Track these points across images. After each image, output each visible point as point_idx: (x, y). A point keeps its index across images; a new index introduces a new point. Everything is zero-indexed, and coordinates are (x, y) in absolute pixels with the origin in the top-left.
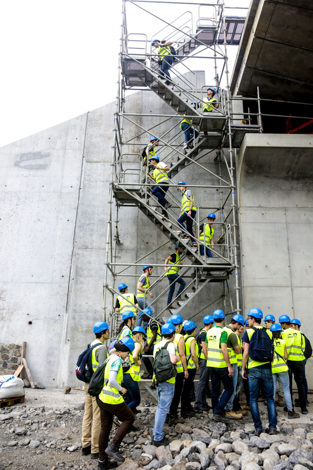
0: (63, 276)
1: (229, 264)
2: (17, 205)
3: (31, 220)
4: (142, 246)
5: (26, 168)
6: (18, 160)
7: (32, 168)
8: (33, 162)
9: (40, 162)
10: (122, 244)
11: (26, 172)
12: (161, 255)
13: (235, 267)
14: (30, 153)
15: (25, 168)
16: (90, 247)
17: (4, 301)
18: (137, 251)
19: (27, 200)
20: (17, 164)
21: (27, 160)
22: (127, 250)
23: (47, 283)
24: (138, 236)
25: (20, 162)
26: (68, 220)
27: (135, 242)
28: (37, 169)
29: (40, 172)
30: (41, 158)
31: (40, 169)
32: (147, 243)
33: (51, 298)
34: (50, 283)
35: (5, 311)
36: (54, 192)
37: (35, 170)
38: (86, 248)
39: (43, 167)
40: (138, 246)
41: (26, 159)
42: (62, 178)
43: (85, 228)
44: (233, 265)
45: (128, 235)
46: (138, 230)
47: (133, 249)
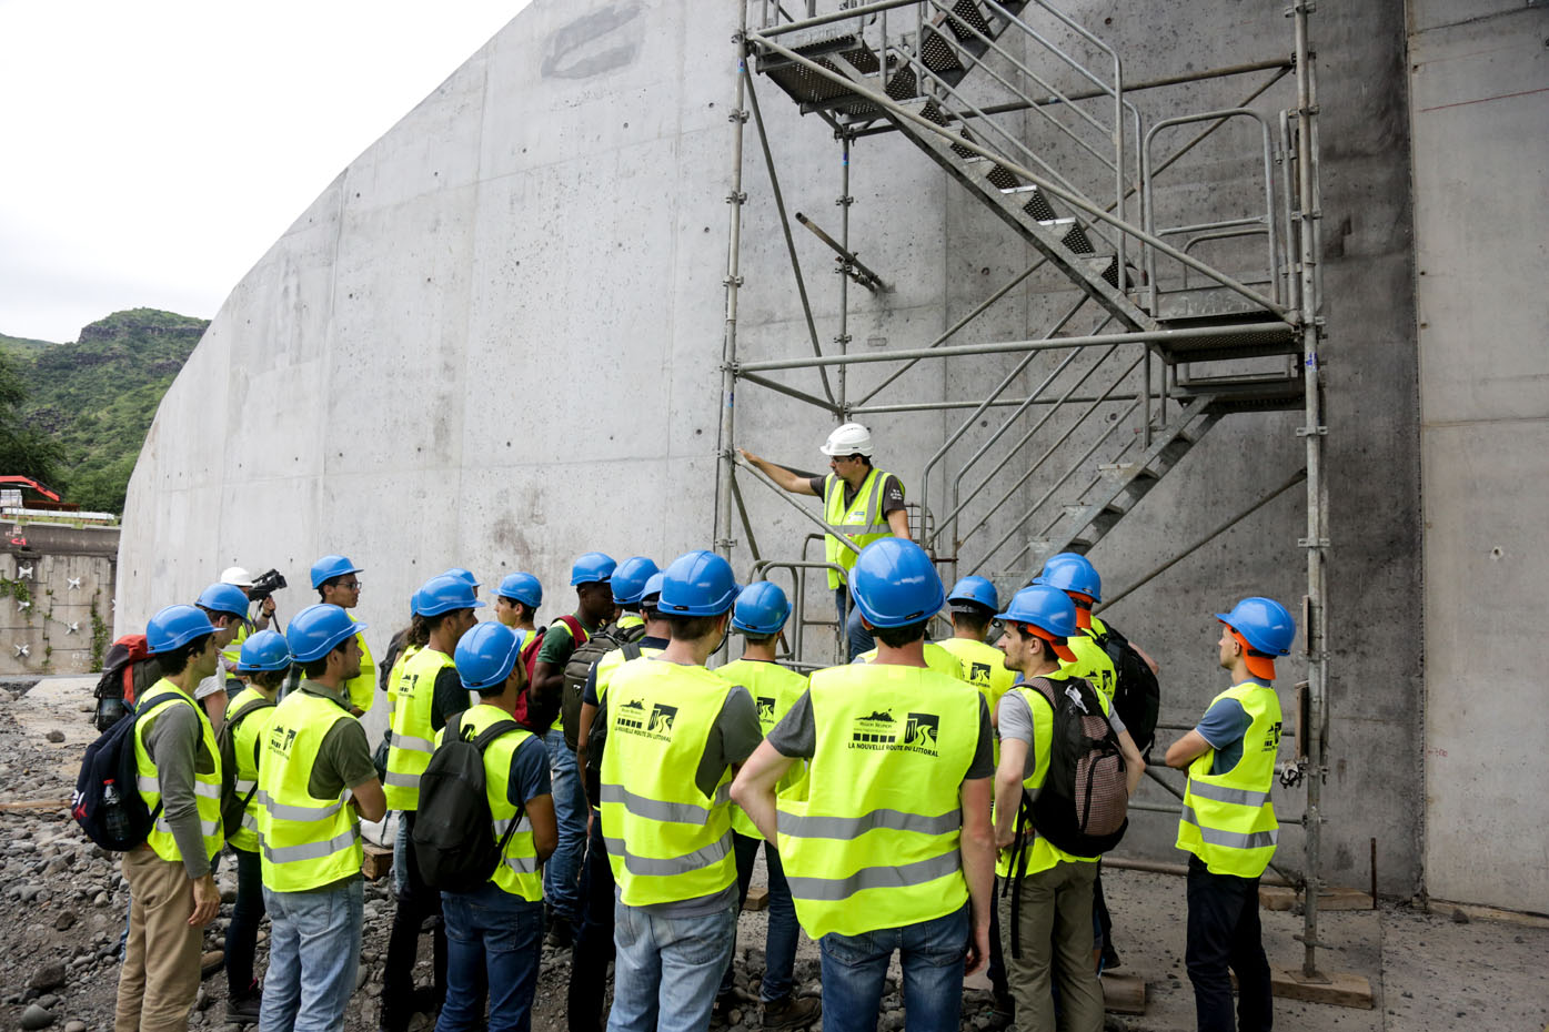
0: (699, 432)
1: (1270, 315)
2: (557, 207)
3: (598, 249)
4: (968, 288)
5: (573, 74)
6: (552, 54)
7: (590, 69)
8: (592, 50)
9: (613, 41)
10: (891, 289)
11: (574, 90)
12: (1044, 314)
13: (1302, 325)
14: (583, 21)
15: (570, 77)
16: (779, 315)
17: (543, 523)
18: (948, 310)
19: (583, 184)
20: (549, 71)
21: (576, 47)
22: (910, 310)
23: (653, 459)
24: (947, 248)
25: (556, 60)
26: (707, 229)
27: (937, 274)
28: (605, 70)
29: (614, 79)
30: (615, 28)
31: (613, 66)
32: (986, 271)
33: (666, 509)
34: (662, 458)
35: (546, 557)
36: (659, 136)
37: (601, 74)
38: (766, 322)
39: (621, 58)
40: (951, 289)
41: (571, 44)
42: (681, 79)
43: (761, 247)
44: (1292, 317)
45: (913, 250)
46: (947, 225)
47: (932, 303)
